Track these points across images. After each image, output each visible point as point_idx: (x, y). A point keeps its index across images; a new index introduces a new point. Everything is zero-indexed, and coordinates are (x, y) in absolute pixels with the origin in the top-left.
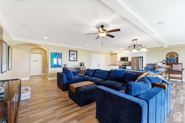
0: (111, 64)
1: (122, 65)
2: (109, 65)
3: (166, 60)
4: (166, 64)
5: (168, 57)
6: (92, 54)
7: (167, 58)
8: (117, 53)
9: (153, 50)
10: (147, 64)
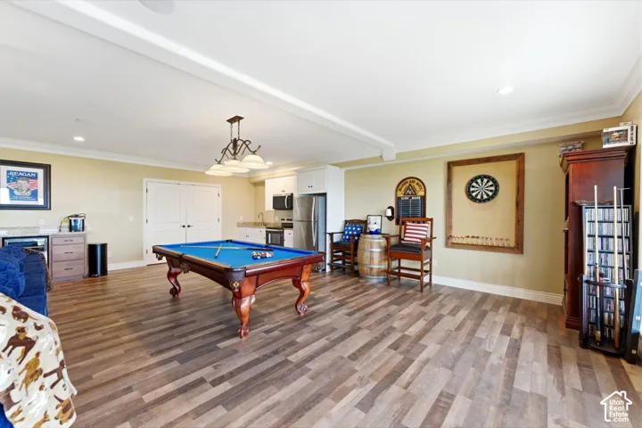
0: (253, 221)
1: (280, 225)
2: (245, 224)
3: (394, 207)
4: (394, 221)
5: (400, 194)
6: (145, 180)
7: (398, 199)
8: (266, 181)
9: (360, 171)
10: (346, 222)
